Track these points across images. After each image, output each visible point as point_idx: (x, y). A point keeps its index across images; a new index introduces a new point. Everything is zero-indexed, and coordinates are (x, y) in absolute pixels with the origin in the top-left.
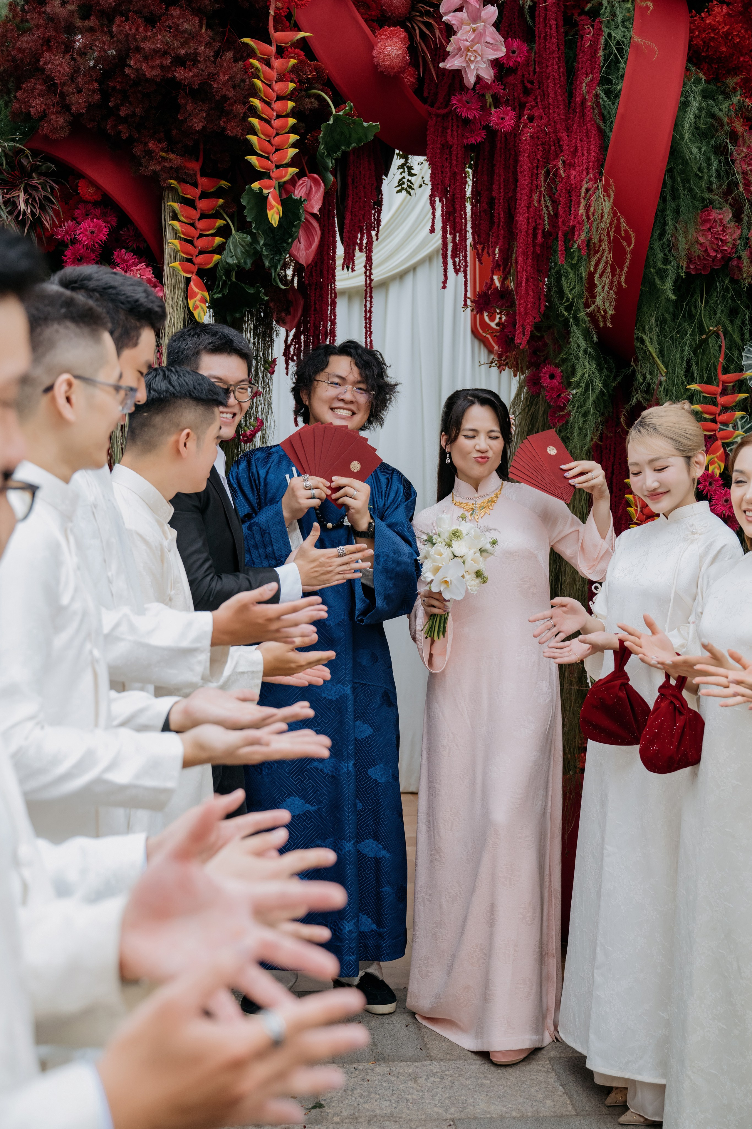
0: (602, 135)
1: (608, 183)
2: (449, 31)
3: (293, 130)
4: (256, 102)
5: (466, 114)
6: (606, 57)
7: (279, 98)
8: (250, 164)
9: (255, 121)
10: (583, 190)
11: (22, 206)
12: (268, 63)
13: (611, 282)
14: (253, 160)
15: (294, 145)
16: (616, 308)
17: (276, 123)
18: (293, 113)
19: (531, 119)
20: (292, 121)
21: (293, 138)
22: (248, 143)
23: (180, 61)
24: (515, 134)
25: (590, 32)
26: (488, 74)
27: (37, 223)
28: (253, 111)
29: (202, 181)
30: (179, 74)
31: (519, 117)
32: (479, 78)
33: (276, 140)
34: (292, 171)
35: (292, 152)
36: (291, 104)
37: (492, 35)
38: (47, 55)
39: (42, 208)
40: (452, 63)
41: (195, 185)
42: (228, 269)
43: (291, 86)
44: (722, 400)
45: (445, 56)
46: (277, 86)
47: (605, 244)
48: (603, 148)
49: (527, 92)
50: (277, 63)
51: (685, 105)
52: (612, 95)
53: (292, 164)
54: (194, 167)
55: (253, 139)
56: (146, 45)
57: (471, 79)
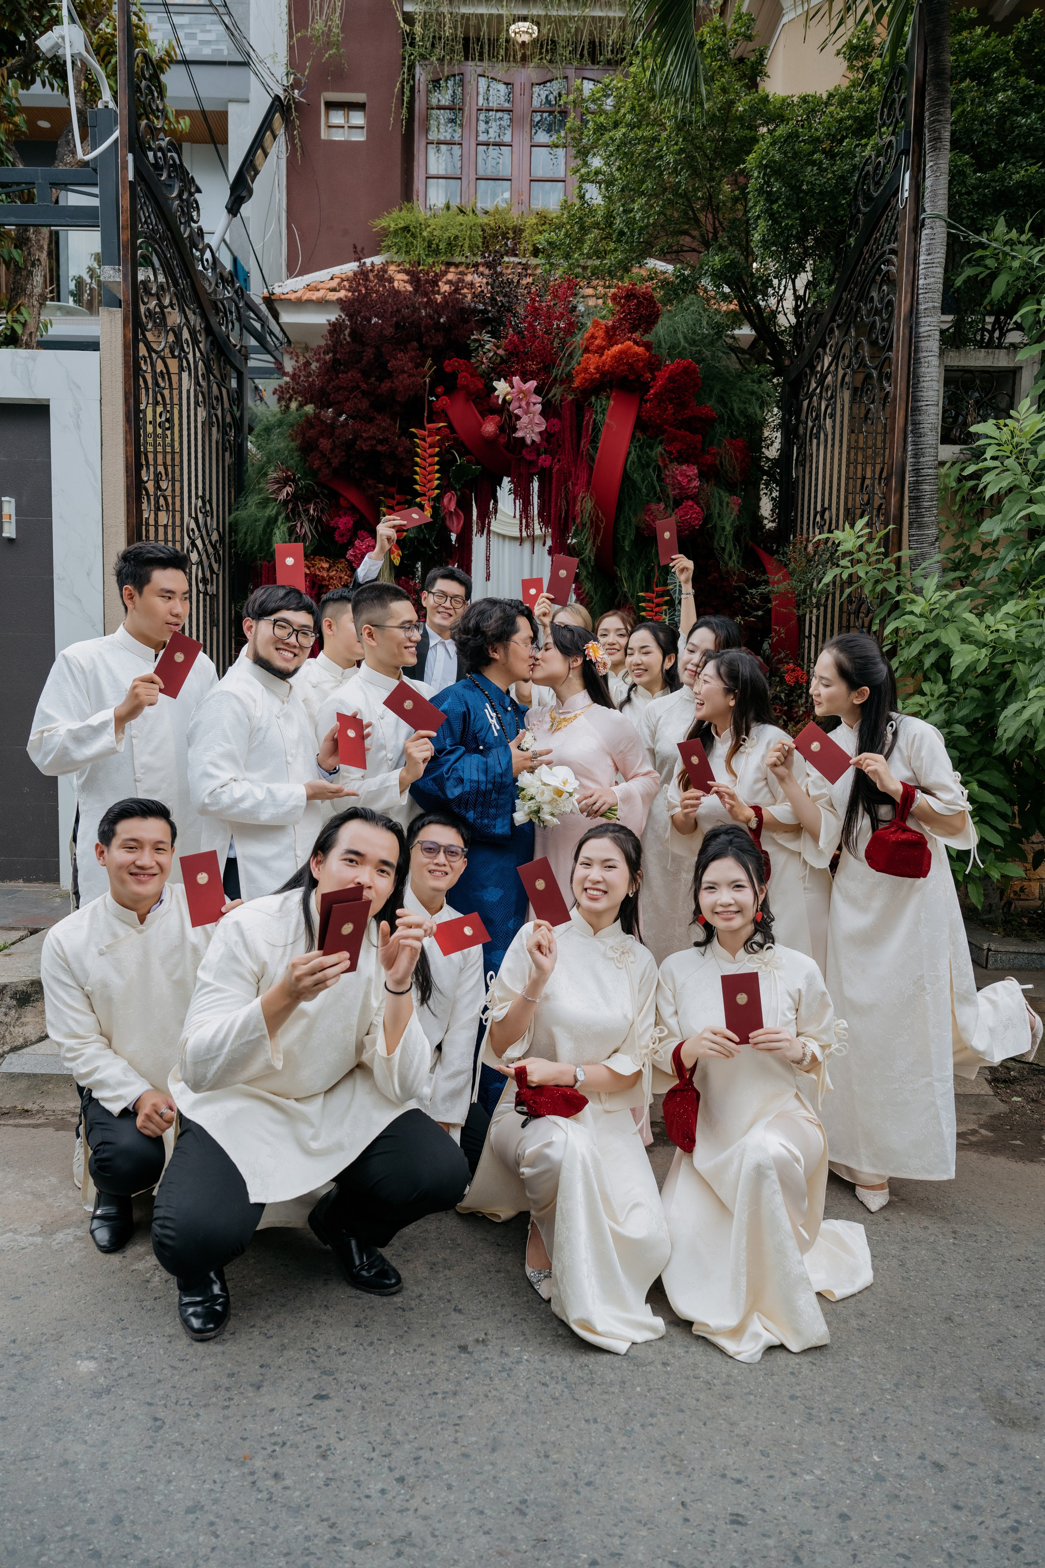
0: (591, 468)
1: (591, 494)
2: (518, 418)
3: (437, 472)
4: (418, 459)
5: (528, 458)
6: (593, 430)
7: (430, 456)
8: (416, 490)
9: (417, 469)
10: (579, 498)
11: (312, 512)
12: (424, 440)
13: (594, 542)
14: (417, 487)
15: (438, 479)
16: (596, 556)
17: (428, 469)
18: (438, 463)
19: (559, 461)
20: (437, 467)
21: (437, 475)
22: (415, 480)
23: (381, 442)
24: (551, 468)
25: (588, 414)
26: (537, 439)
27: (319, 519)
28: (417, 465)
29: (397, 497)
30: (379, 448)
31: (553, 459)
32: (533, 441)
33: (429, 477)
34: (437, 491)
35: (436, 482)
36: (437, 459)
37: (538, 419)
38: (321, 440)
39: (322, 512)
40: (519, 434)
41: (394, 499)
42: (411, 539)
43: (437, 449)
44: (656, 601)
45: (515, 430)
46: (429, 451)
47: (588, 525)
48: (590, 475)
49: (560, 446)
50: (429, 440)
51: (629, 453)
52: (596, 449)
53: (437, 488)
54: (393, 490)
55: (417, 477)
56: (364, 435)
57: (529, 441)
